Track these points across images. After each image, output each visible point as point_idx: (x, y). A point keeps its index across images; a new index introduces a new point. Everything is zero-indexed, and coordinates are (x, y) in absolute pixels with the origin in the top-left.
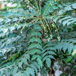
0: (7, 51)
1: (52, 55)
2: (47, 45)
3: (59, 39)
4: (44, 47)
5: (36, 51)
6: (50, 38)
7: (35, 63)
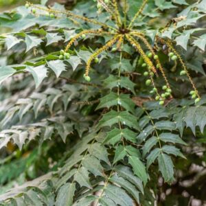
0: (29, 136)
1: (173, 145)
2: (149, 117)
3: (197, 97)
4: (143, 122)
5: (122, 133)
6: (163, 95)
7: (125, 171)
